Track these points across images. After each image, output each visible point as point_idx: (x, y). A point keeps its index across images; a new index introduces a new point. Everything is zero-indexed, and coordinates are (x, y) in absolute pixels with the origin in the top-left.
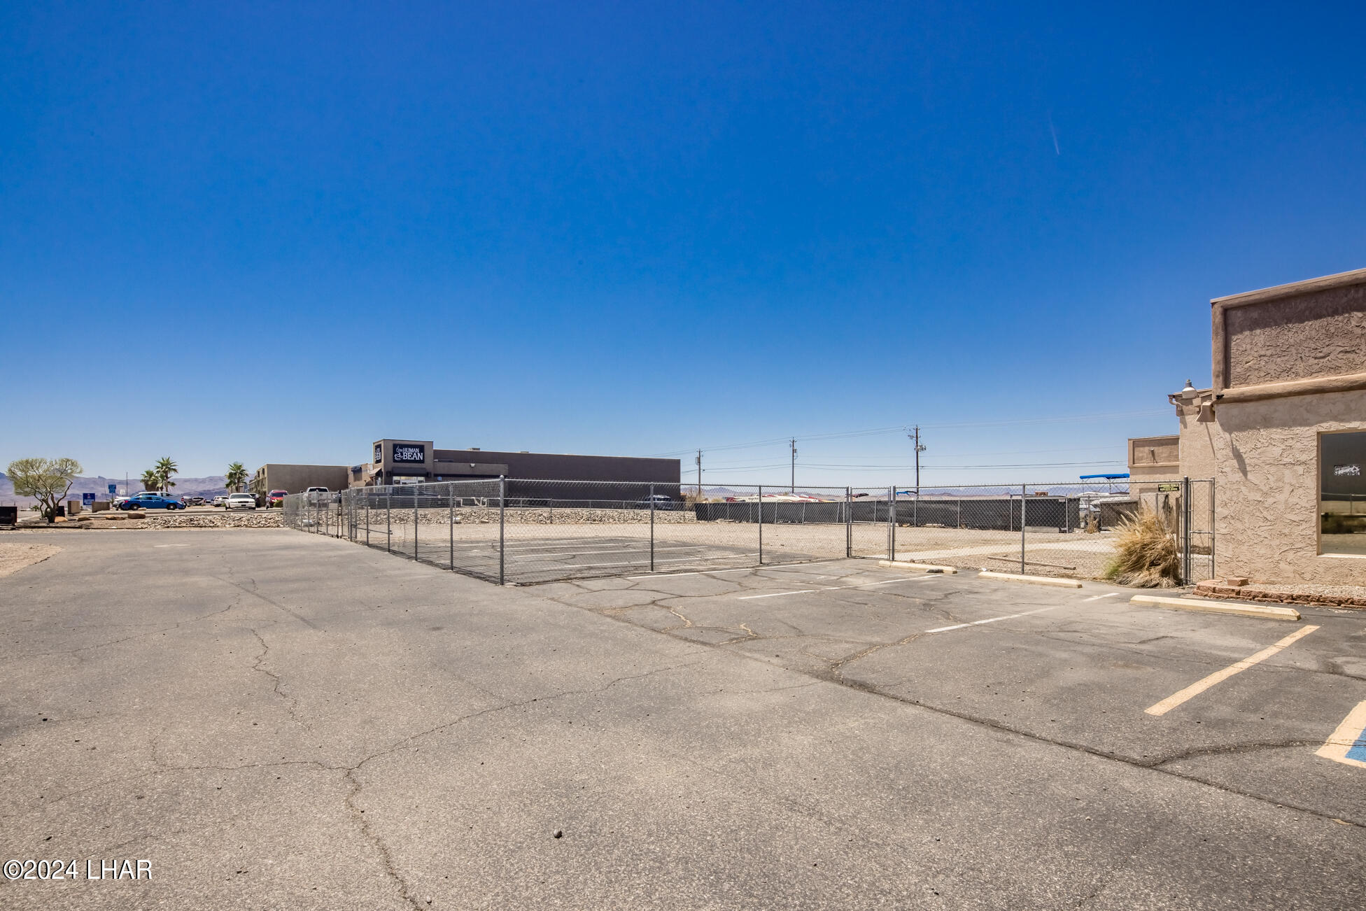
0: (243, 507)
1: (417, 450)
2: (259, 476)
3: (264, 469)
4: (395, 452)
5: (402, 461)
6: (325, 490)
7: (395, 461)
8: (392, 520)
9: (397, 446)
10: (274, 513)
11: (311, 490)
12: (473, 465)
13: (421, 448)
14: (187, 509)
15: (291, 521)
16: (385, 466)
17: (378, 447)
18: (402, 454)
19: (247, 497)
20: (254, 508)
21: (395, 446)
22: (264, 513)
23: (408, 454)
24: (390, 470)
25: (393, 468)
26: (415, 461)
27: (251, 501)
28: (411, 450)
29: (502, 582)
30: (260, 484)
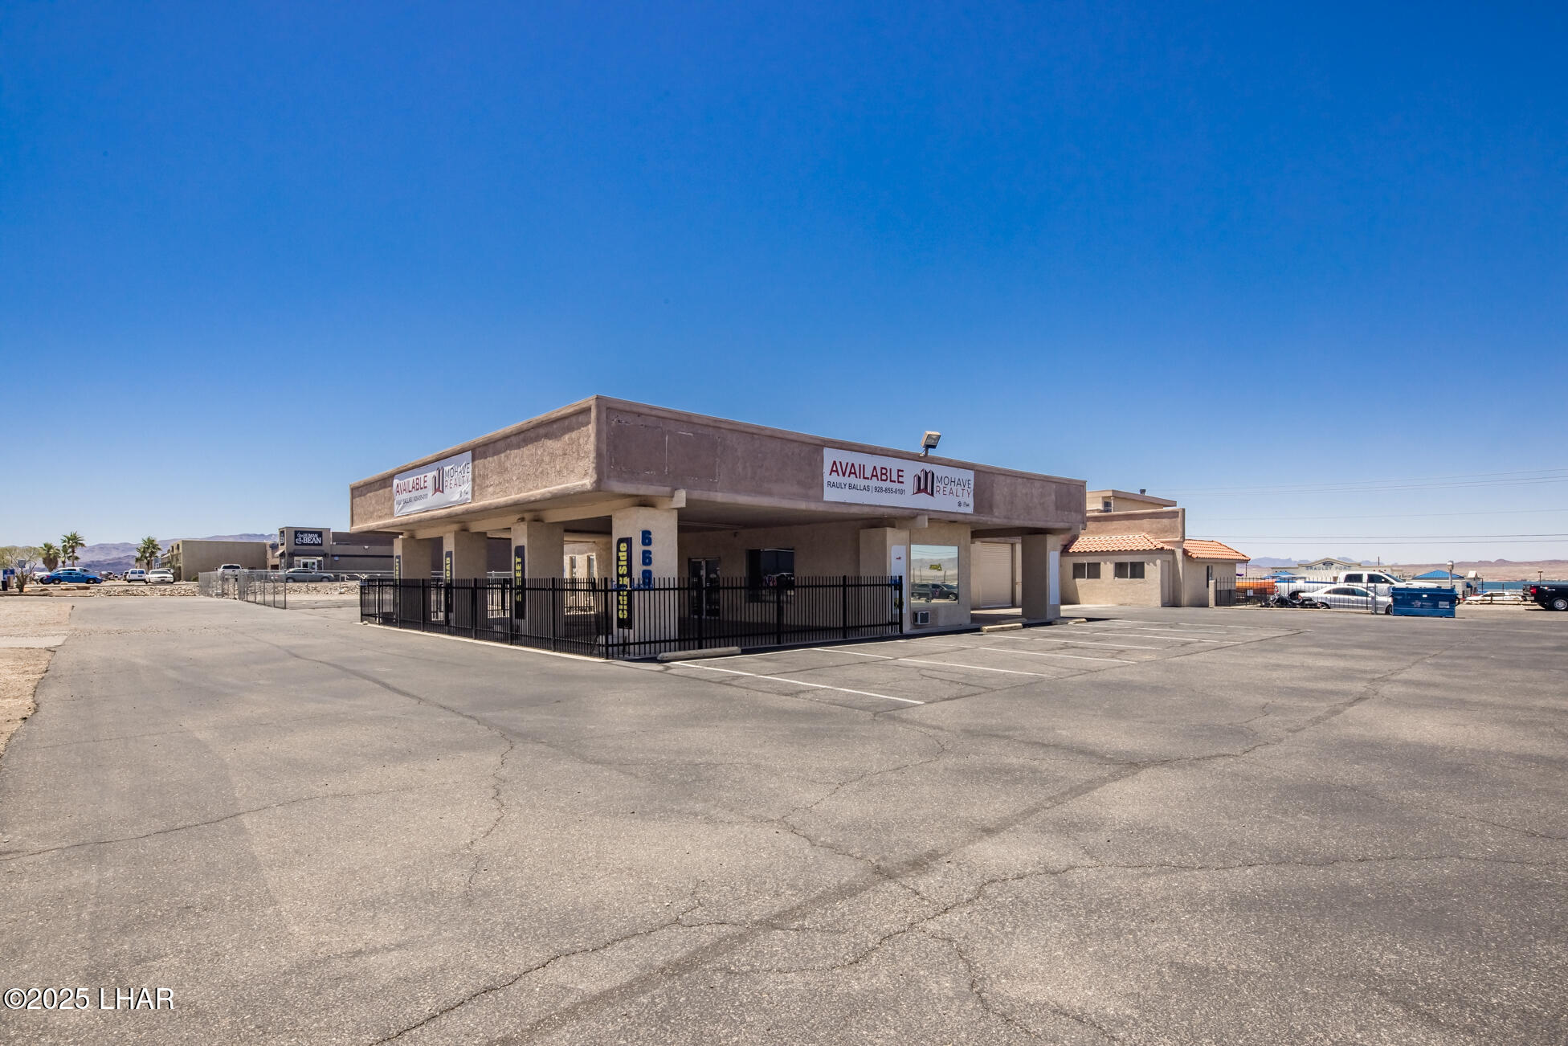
0: (163, 582)
1: (316, 535)
2: (173, 550)
3: (178, 545)
4: (296, 537)
5: (303, 544)
6: (238, 567)
7: (296, 544)
8: (287, 591)
9: (298, 533)
10: (192, 585)
11: (225, 567)
12: (366, 547)
13: (320, 534)
14: (103, 584)
15: (205, 591)
16: (287, 549)
17: (282, 532)
18: (302, 539)
19: (166, 573)
20: (172, 583)
21: (296, 533)
22: (183, 585)
23: (307, 539)
24: (292, 551)
25: (295, 550)
26: (314, 544)
27: (169, 577)
28: (311, 535)
29: (285, 608)
30: (175, 559)
